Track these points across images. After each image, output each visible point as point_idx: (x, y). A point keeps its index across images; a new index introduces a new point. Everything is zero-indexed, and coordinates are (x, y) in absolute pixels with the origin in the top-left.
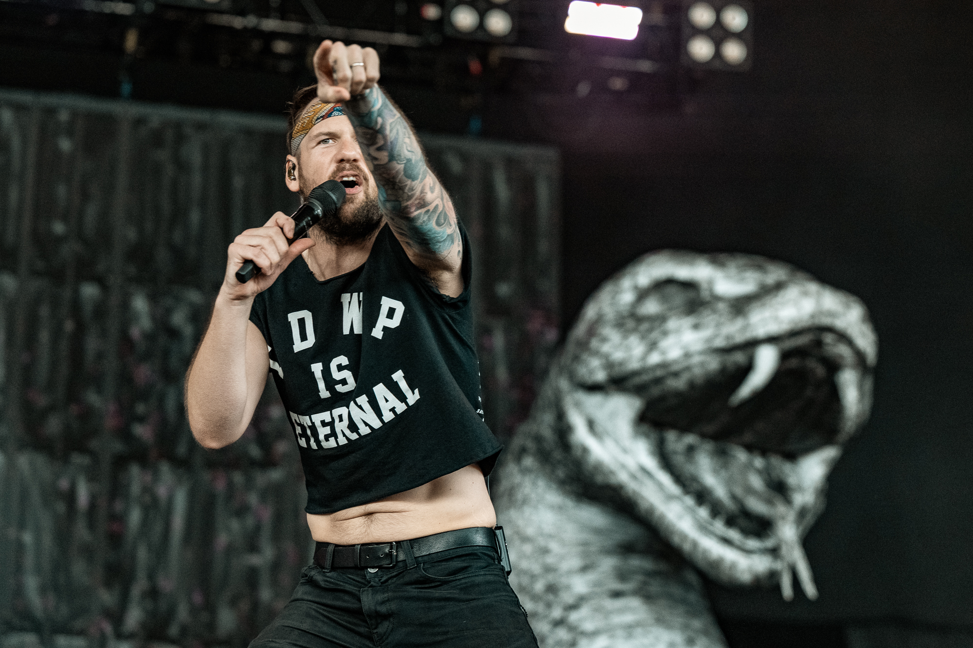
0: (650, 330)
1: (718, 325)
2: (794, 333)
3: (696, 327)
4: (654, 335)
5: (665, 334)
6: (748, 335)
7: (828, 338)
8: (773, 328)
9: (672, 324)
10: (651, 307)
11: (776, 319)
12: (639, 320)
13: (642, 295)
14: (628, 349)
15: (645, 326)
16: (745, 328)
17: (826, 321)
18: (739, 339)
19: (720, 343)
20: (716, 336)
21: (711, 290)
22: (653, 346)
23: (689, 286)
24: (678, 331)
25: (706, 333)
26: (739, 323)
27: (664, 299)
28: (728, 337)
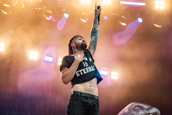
0: (137, 111)
1: (145, 111)
2: (154, 113)
3: (143, 111)
4: (138, 111)
5: (139, 112)
6: (149, 113)
7: (157, 114)
8: (152, 112)
9: (140, 111)
10: (137, 108)
11: (152, 111)
12: (136, 110)
13: (135, 107)
14: (135, 113)
15: (137, 110)
16: (149, 112)
17: (157, 112)
18: (148, 113)
19: (146, 113)
20: (145, 112)
21: (143, 107)
22: (138, 113)
23: (141, 106)
24: (141, 111)
25: (144, 112)
26: (148, 111)
27: (139, 108)
28: (147, 113)
